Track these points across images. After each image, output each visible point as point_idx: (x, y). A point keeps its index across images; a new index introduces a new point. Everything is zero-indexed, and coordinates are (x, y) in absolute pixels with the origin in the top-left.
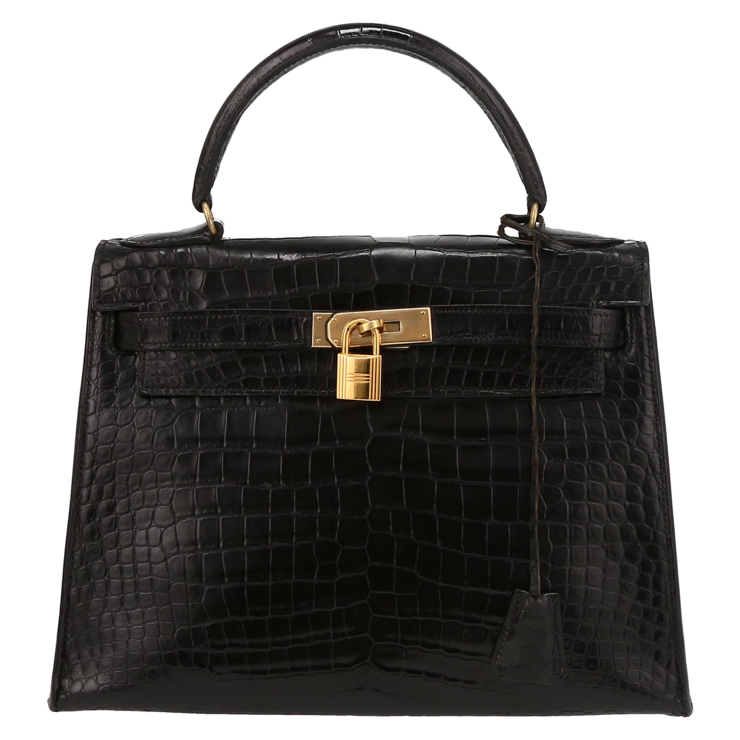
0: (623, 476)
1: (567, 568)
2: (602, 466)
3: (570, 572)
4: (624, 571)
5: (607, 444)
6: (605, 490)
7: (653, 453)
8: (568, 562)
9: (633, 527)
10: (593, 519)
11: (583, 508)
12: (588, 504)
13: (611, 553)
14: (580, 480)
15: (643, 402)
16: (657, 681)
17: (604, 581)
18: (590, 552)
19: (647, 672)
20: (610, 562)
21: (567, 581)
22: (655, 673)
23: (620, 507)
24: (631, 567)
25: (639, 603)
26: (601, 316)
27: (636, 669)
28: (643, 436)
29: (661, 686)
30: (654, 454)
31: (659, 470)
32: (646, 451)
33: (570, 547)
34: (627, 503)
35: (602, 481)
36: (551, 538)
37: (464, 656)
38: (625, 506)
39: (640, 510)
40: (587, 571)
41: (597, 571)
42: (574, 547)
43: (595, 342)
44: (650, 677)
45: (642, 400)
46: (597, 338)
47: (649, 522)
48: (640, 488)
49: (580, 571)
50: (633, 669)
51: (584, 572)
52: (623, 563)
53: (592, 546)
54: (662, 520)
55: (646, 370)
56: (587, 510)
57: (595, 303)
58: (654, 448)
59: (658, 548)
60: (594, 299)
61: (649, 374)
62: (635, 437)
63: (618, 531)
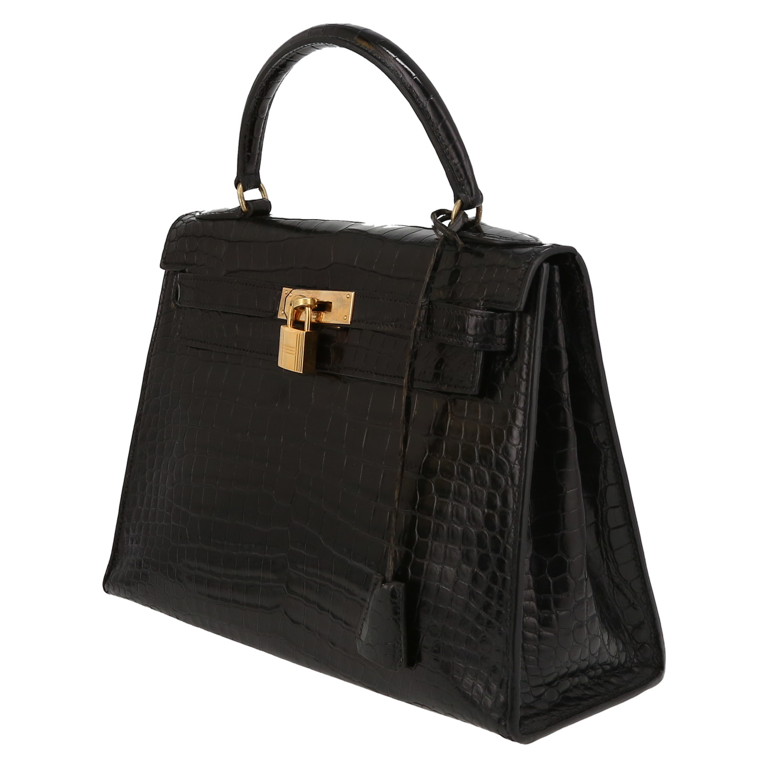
0: (486, 482)
1: (426, 563)
2: (469, 468)
3: (427, 566)
4: (475, 578)
5: (478, 447)
6: (468, 493)
7: (515, 464)
8: (427, 557)
9: (488, 535)
10: (454, 519)
11: (448, 506)
12: (452, 504)
13: (466, 557)
14: (449, 479)
15: (515, 410)
16: (488, 697)
17: (455, 583)
18: (448, 551)
19: (481, 685)
20: (464, 566)
21: (423, 576)
22: (487, 688)
23: (479, 513)
24: (481, 575)
25: (483, 614)
26: (477, 316)
27: (471, 679)
28: (509, 445)
29: (490, 703)
30: (515, 466)
31: (517, 483)
32: (509, 461)
33: (432, 542)
34: (486, 511)
35: (468, 484)
36: (418, 531)
37: (344, 625)
38: (484, 512)
39: (495, 520)
40: (442, 569)
41: (450, 571)
42: (435, 543)
43: (470, 342)
44: (481, 690)
45: (514, 409)
46: (471, 338)
47: (502, 533)
48: (498, 497)
49: (437, 568)
50: (469, 678)
51: (439, 570)
52: (474, 570)
53: (450, 546)
54: (512, 535)
55: (522, 378)
56: (450, 510)
57: (482, 304)
58: (516, 460)
59: (504, 561)
60: (482, 299)
61: (524, 383)
62: (502, 445)
63: (475, 538)
